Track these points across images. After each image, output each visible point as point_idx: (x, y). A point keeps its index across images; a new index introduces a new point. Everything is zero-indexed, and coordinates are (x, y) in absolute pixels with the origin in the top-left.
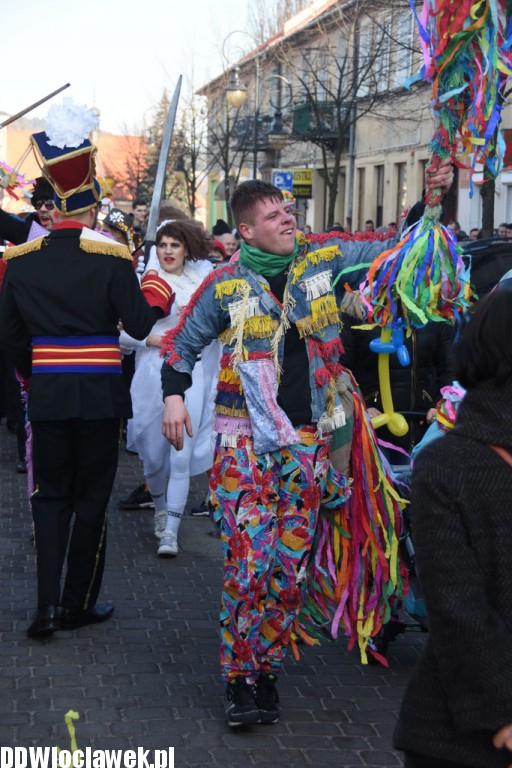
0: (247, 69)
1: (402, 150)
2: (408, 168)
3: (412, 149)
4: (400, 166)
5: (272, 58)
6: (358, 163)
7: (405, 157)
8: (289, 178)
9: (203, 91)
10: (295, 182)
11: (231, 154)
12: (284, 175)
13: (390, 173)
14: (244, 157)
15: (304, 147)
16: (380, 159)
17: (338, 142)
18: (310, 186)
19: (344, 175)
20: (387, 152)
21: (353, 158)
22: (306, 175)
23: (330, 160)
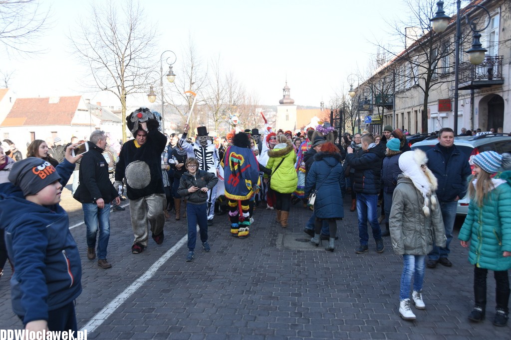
1: (409, 108)
2: (411, 113)
3: (412, 107)
4: (409, 113)
6: (396, 113)
7: (410, 110)
8: (370, 118)
10: (372, 120)
13: (406, 115)
16: (402, 111)
17: (390, 106)
19: (392, 117)
20: (405, 109)
21: (395, 111)
23: (388, 112)
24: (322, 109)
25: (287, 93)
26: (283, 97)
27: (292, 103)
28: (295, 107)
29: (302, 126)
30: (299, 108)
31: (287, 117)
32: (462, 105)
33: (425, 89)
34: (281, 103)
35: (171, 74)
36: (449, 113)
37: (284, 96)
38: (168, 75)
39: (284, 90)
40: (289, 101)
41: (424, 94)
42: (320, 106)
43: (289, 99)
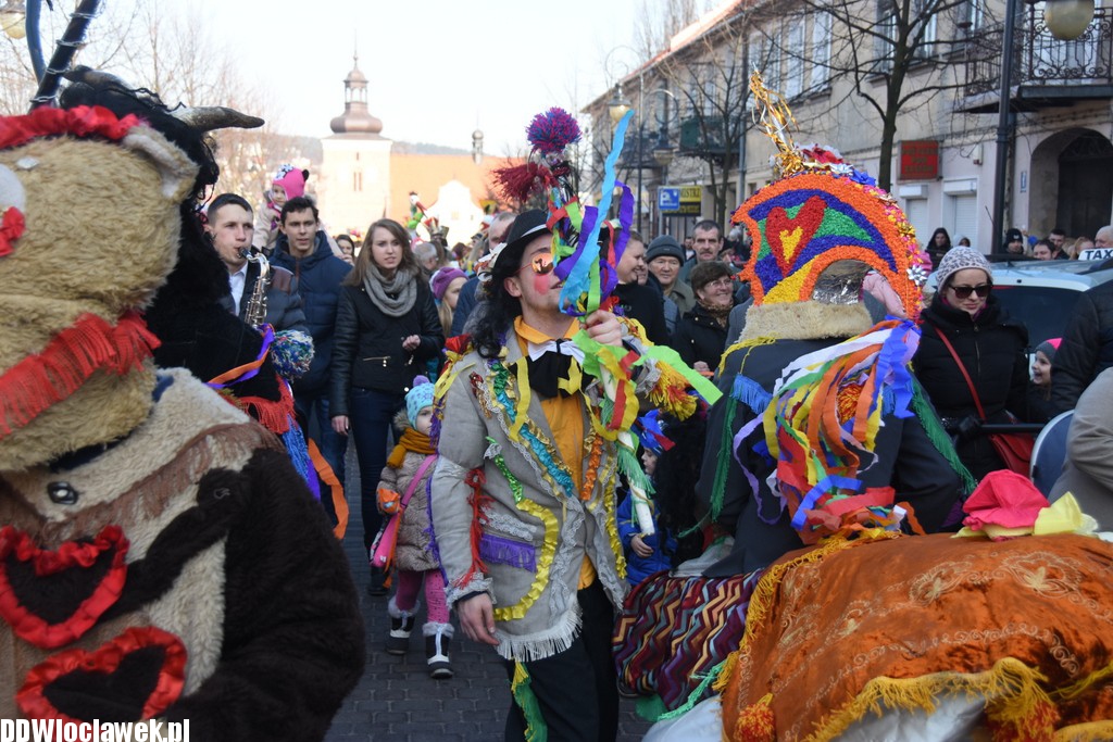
0: (630, 86)
5: (658, 73)
6: (749, 178)
8: (675, 194)
9: (588, 110)
10: (681, 199)
12: (670, 192)
14: (628, 174)
15: (690, 162)
17: (728, 156)
18: (699, 204)
19: (734, 191)
21: (744, 173)
22: (695, 192)
24: (478, 157)
25: (356, 95)
26: (343, 110)
27: (373, 131)
28: (386, 145)
30: (399, 149)
31: (358, 180)
32: (977, 162)
33: (884, 108)
34: (338, 128)
36: (932, 185)
37: (348, 105)
39: (347, 83)
40: (364, 124)
41: (880, 124)
42: (470, 148)
43: (364, 116)
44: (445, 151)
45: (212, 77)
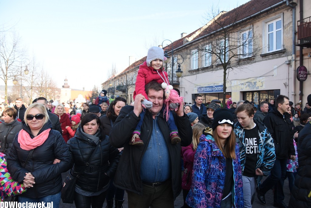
9: (103, 84)
11: (109, 93)
16: (131, 94)
19: (125, 96)
21: (127, 93)
23: (123, 94)
27: (68, 87)
28: (70, 89)
29: (74, 99)
30: (72, 90)
31: (66, 94)
34: (63, 87)
35: (26, 70)
37: (65, 83)
38: (25, 71)
39: (65, 80)
40: (67, 86)
42: (83, 90)
43: (67, 85)
44: (78, 90)
45: (49, 80)
